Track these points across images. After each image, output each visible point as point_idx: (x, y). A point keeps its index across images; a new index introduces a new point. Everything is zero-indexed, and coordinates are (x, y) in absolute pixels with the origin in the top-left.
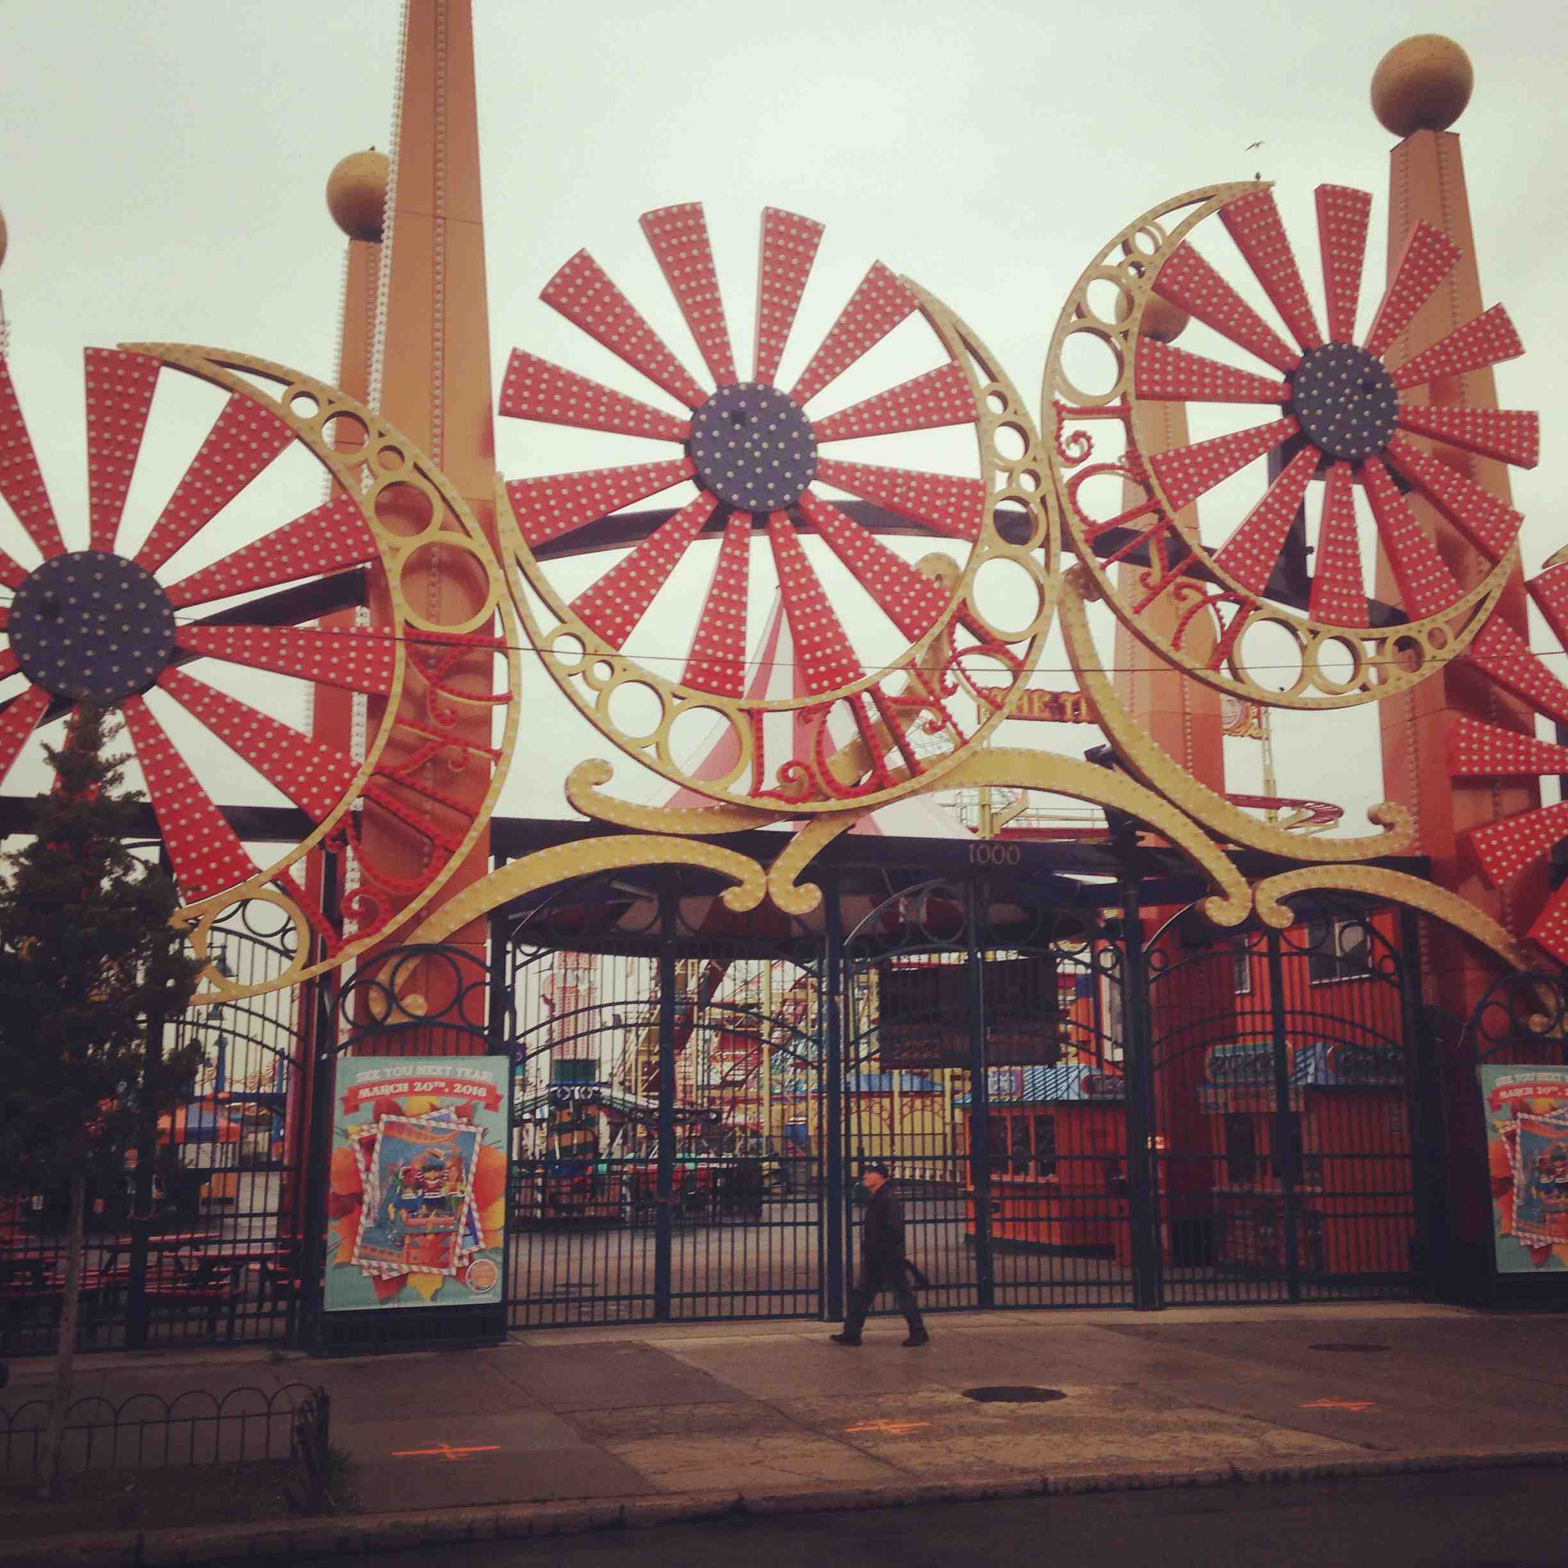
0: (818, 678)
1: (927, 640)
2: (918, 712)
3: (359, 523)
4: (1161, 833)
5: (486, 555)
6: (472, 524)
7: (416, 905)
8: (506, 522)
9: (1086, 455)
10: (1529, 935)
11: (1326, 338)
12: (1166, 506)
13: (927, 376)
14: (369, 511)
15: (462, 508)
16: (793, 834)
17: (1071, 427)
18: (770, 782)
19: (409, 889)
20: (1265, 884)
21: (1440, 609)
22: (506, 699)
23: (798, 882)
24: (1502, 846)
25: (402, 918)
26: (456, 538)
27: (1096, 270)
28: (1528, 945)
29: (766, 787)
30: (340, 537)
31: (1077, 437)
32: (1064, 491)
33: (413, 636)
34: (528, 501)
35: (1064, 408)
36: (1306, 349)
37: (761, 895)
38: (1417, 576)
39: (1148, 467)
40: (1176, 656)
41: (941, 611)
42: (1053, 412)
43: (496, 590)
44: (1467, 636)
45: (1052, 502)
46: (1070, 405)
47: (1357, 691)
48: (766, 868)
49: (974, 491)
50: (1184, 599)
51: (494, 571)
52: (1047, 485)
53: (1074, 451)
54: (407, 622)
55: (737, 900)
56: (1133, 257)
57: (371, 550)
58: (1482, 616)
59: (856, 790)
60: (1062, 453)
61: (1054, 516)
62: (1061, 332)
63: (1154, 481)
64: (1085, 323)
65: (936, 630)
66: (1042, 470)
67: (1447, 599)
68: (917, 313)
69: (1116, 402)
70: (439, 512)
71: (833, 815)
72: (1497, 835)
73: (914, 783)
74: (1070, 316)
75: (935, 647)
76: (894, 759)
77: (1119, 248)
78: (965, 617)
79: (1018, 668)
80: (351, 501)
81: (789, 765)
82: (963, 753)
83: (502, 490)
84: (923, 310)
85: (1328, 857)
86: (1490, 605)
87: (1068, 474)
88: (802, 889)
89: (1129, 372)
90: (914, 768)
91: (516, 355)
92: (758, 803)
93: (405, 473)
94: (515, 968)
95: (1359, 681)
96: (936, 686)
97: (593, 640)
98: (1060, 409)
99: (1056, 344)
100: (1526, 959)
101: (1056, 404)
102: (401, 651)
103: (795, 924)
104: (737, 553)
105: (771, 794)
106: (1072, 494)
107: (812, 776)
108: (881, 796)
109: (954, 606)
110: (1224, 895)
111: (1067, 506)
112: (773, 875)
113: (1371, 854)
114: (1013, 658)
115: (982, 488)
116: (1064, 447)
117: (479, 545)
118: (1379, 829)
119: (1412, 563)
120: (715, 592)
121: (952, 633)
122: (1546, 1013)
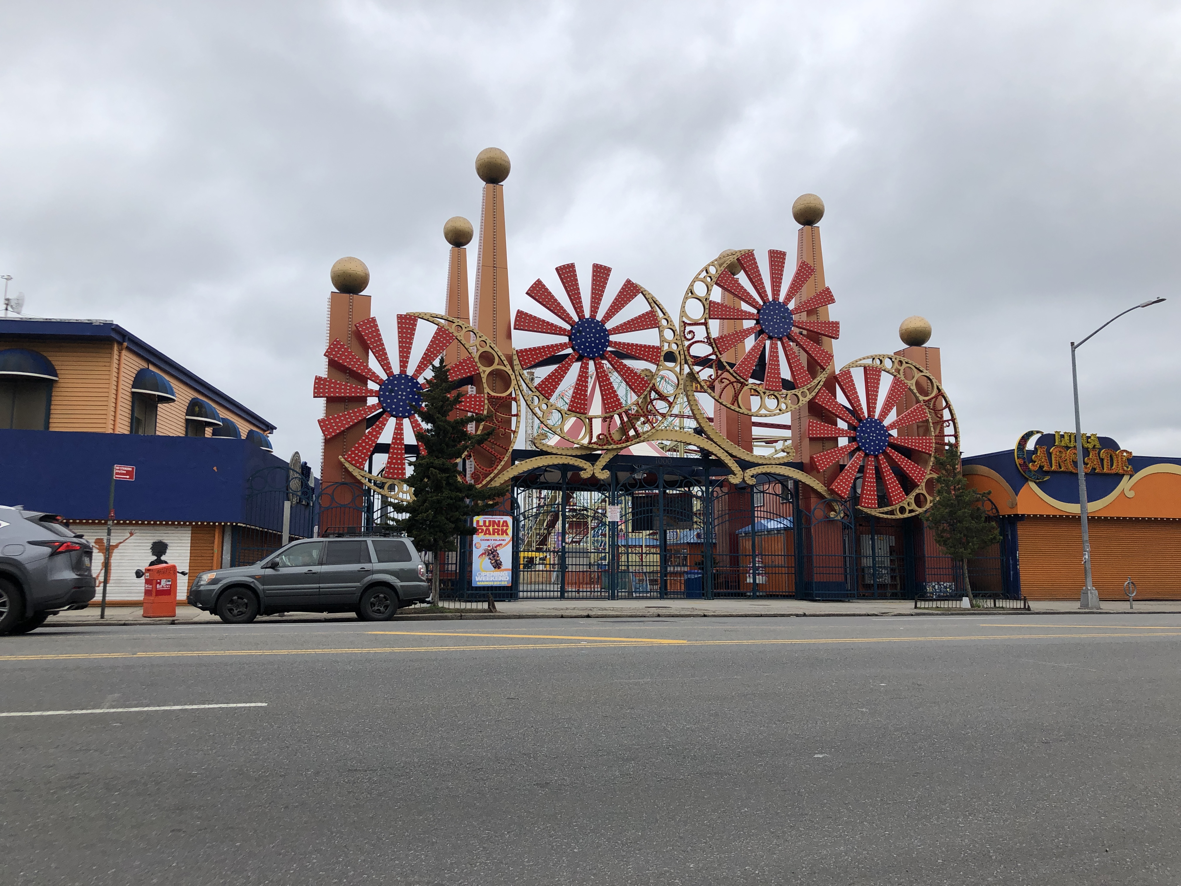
0: (609, 408)
1: (642, 396)
2: (640, 418)
3: (474, 364)
4: (715, 455)
5: (510, 372)
6: (506, 362)
7: (492, 475)
8: (516, 362)
9: (693, 338)
10: (831, 487)
11: (771, 300)
12: (718, 353)
13: (643, 314)
14: (477, 360)
15: (503, 358)
16: (601, 454)
17: (688, 328)
18: (594, 440)
19: (489, 471)
20: (748, 471)
21: (805, 385)
22: (517, 415)
23: (602, 470)
24: (822, 460)
25: (488, 479)
26: (502, 367)
27: (696, 279)
28: (832, 492)
29: (593, 441)
30: (469, 368)
31: (690, 332)
32: (685, 349)
33: (490, 397)
34: (523, 356)
35: (686, 323)
36: (764, 303)
37: (592, 473)
38: (798, 374)
39: (712, 341)
40: (720, 400)
41: (647, 387)
42: (683, 324)
43: (514, 382)
44: (814, 394)
45: (682, 352)
46: (688, 322)
47: (778, 411)
48: (593, 465)
49: (658, 349)
50: (723, 382)
51: (513, 377)
52: (680, 347)
53: (689, 336)
54: (488, 393)
55: (584, 475)
56: (709, 275)
57: (478, 372)
58: (819, 387)
59: (620, 442)
60: (685, 337)
61: (683, 357)
62: (686, 298)
63: (714, 345)
64: (693, 296)
65: (645, 393)
66: (679, 343)
67: (807, 382)
68: (641, 294)
69: (703, 321)
70: (497, 359)
71: (613, 449)
72: (821, 456)
73: (638, 440)
74: (688, 294)
75: (645, 398)
76: (632, 433)
77: (705, 271)
78: (654, 389)
79: (670, 404)
80: (472, 357)
81: (600, 434)
82: (653, 431)
83: (515, 352)
84: (642, 293)
85: (768, 462)
86: (822, 383)
87: (687, 343)
88: (604, 471)
89: (707, 311)
90: (638, 435)
91: (518, 311)
92: (590, 446)
93: (487, 349)
94: (518, 494)
95: (778, 408)
96: (645, 410)
97: (541, 397)
98: (685, 324)
99: (684, 303)
100: (831, 494)
101: (684, 322)
102: (486, 402)
103: (601, 481)
104: (585, 370)
105: (594, 443)
106: (688, 350)
107: (607, 438)
108: (628, 444)
109: (651, 385)
110: (735, 475)
111: (686, 353)
112: (595, 467)
113: (782, 462)
114: (669, 401)
115: (660, 349)
116: (686, 335)
117: (508, 369)
118: (785, 454)
119: (797, 371)
120: (578, 382)
121: (650, 394)
122: (836, 512)
